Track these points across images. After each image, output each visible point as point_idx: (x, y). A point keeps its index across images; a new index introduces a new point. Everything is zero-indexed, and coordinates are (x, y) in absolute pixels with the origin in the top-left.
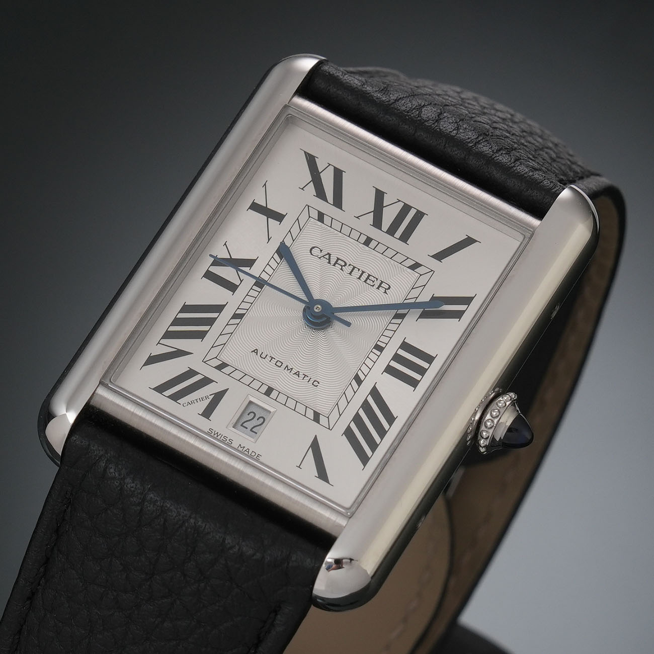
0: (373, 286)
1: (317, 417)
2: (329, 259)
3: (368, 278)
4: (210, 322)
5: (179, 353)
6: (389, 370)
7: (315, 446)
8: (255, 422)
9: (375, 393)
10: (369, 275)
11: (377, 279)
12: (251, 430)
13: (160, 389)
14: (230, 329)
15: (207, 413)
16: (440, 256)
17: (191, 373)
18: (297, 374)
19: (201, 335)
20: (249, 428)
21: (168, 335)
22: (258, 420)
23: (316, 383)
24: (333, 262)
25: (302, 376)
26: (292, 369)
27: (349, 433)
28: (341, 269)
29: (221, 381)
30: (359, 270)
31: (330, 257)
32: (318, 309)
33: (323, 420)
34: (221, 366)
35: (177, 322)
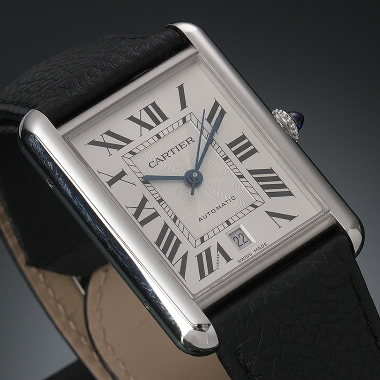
0: (187, 146)
1: (254, 206)
2: (160, 160)
3: (181, 146)
4: (172, 234)
5: (185, 258)
6: (242, 159)
7: (271, 214)
8: (241, 239)
9: (252, 172)
10: (179, 145)
11: (183, 142)
12: (245, 243)
13: (202, 276)
14: (181, 226)
15: (228, 259)
16: (183, 105)
17: (200, 257)
18: (223, 205)
19: (178, 242)
20: (243, 243)
21: (171, 258)
22: (239, 237)
23: (234, 198)
24: (163, 159)
25: (226, 203)
26: (219, 206)
27: (270, 195)
28: (169, 157)
29: (211, 244)
30: (173, 148)
31: (159, 159)
32: (195, 175)
33: (257, 204)
34: (202, 240)
35: (164, 251)
